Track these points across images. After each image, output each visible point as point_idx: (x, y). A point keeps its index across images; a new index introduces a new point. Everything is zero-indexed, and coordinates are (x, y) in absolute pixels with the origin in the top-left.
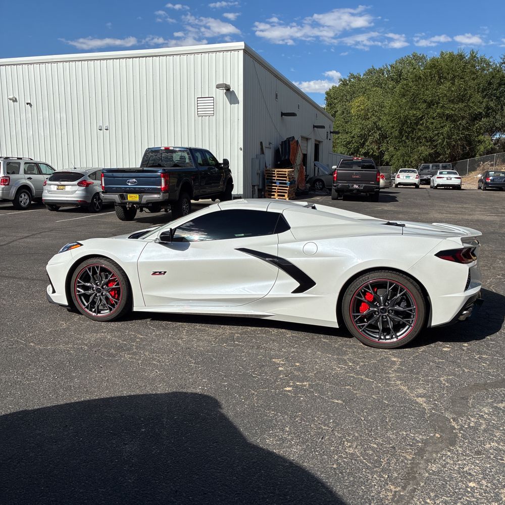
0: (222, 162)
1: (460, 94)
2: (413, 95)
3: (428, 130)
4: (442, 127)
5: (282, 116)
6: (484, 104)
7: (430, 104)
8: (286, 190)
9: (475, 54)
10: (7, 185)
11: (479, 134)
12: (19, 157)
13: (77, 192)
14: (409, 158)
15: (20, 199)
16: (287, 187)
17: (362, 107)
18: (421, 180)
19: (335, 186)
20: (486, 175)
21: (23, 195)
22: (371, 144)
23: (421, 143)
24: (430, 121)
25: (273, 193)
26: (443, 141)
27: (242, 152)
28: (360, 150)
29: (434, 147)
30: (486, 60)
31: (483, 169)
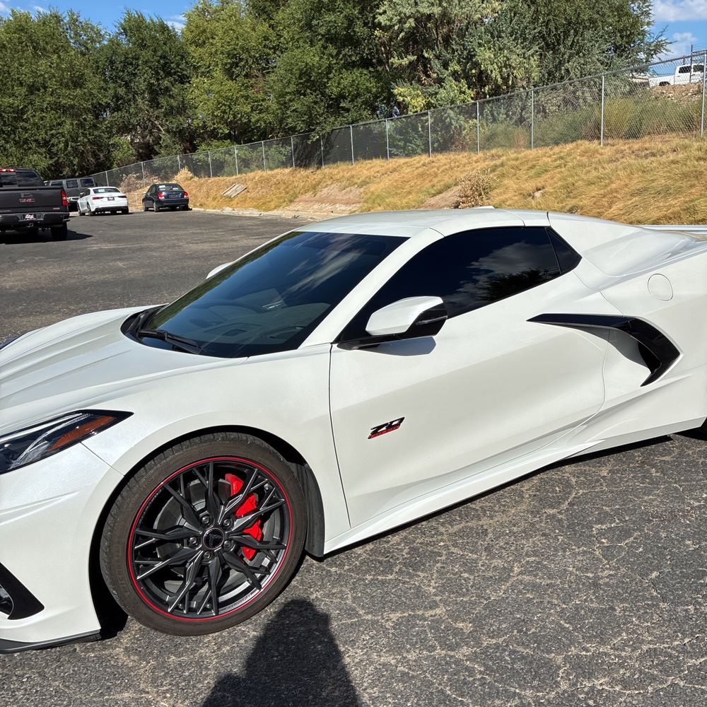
1: (74, 74)
3: (38, 129)
4: (59, 124)
6: (111, 92)
7: (32, 89)
9: (75, 17)
11: (111, 134)
20: (155, 190)
23: (30, 148)
24: (38, 114)
26: (66, 145)
29: (51, 154)
30: (94, 27)
31: (129, 185)
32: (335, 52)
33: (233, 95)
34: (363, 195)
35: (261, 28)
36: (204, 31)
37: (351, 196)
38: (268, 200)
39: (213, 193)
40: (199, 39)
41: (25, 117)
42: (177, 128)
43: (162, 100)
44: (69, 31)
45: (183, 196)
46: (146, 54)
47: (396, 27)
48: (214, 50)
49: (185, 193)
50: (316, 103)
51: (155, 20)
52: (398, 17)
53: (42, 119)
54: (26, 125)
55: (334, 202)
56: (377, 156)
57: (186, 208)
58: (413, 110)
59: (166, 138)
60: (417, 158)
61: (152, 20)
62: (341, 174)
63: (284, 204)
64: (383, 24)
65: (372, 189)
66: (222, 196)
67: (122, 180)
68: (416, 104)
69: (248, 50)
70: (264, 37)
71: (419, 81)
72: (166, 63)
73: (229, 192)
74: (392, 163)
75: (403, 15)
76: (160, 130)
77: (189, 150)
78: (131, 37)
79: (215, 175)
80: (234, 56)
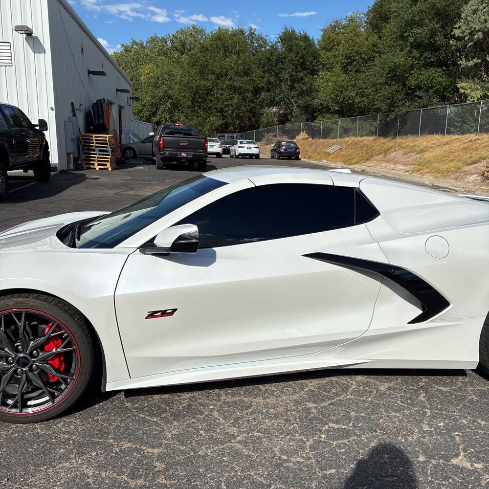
1: (245, 67)
2: (201, 65)
3: (218, 101)
4: (231, 99)
5: (89, 75)
6: (266, 79)
7: (219, 76)
8: (108, 158)
9: (253, 31)
11: (262, 107)
14: (202, 128)
16: (109, 155)
17: (152, 74)
18: (224, 149)
19: (162, 154)
20: (279, 144)
22: (162, 113)
23: (212, 113)
24: (220, 92)
25: (91, 162)
26: (233, 112)
27: (54, 112)
28: (152, 119)
29: (224, 117)
30: (263, 38)
31: (268, 140)
32: (418, 55)
33: (345, 84)
34: (418, 159)
35: (372, 38)
36: (333, 41)
37: (410, 160)
38: (352, 157)
39: (319, 150)
40: (329, 46)
41: (212, 93)
42: (304, 104)
43: (297, 85)
44: (248, 40)
45: (296, 150)
46: (292, 56)
47: (466, 38)
48: (337, 53)
49: (298, 148)
50: (398, 91)
51: (302, 33)
52: (469, 31)
53: (222, 95)
54: (212, 98)
55: (396, 163)
56: (437, 133)
57: (297, 159)
58: (471, 100)
59: (296, 111)
60: (467, 136)
61: (300, 34)
62: (407, 143)
63: (362, 161)
64: (456, 35)
65: (425, 156)
66: (324, 153)
67: (264, 137)
68: (474, 96)
69: (360, 54)
70: (373, 45)
71: (481, 78)
72: (304, 62)
73: (329, 150)
74: (447, 138)
75: (473, 29)
76: (293, 105)
77: (311, 120)
78: (284, 44)
79: (323, 138)
80: (350, 58)
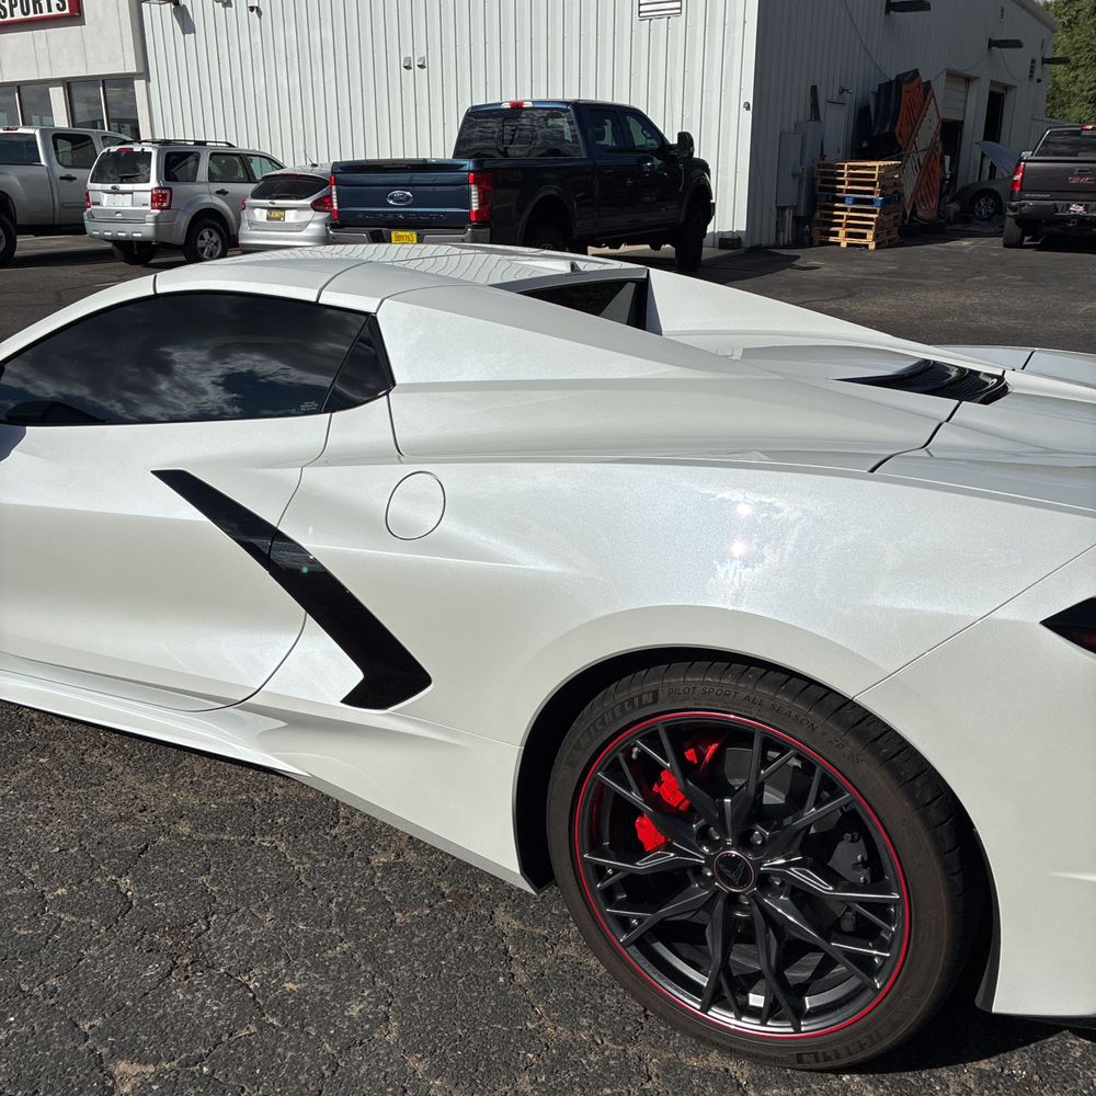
0: (676, 142)
5: (887, 12)
8: (871, 219)
10: (168, 208)
12: (197, 139)
13: (311, 226)
15: (200, 244)
16: (874, 212)
19: (1014, 209)
21: (206, 234)
25: (833, 229)
27: (749, 114)
